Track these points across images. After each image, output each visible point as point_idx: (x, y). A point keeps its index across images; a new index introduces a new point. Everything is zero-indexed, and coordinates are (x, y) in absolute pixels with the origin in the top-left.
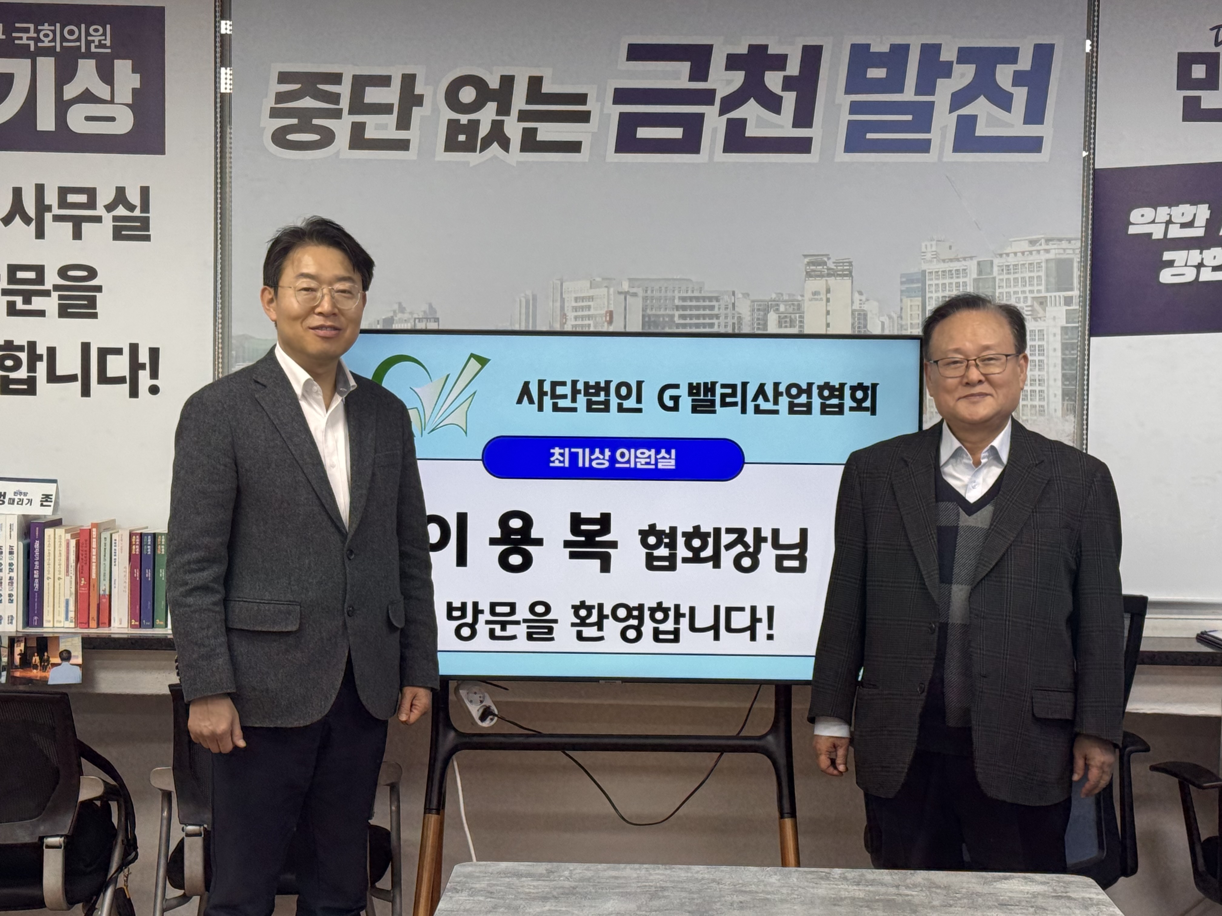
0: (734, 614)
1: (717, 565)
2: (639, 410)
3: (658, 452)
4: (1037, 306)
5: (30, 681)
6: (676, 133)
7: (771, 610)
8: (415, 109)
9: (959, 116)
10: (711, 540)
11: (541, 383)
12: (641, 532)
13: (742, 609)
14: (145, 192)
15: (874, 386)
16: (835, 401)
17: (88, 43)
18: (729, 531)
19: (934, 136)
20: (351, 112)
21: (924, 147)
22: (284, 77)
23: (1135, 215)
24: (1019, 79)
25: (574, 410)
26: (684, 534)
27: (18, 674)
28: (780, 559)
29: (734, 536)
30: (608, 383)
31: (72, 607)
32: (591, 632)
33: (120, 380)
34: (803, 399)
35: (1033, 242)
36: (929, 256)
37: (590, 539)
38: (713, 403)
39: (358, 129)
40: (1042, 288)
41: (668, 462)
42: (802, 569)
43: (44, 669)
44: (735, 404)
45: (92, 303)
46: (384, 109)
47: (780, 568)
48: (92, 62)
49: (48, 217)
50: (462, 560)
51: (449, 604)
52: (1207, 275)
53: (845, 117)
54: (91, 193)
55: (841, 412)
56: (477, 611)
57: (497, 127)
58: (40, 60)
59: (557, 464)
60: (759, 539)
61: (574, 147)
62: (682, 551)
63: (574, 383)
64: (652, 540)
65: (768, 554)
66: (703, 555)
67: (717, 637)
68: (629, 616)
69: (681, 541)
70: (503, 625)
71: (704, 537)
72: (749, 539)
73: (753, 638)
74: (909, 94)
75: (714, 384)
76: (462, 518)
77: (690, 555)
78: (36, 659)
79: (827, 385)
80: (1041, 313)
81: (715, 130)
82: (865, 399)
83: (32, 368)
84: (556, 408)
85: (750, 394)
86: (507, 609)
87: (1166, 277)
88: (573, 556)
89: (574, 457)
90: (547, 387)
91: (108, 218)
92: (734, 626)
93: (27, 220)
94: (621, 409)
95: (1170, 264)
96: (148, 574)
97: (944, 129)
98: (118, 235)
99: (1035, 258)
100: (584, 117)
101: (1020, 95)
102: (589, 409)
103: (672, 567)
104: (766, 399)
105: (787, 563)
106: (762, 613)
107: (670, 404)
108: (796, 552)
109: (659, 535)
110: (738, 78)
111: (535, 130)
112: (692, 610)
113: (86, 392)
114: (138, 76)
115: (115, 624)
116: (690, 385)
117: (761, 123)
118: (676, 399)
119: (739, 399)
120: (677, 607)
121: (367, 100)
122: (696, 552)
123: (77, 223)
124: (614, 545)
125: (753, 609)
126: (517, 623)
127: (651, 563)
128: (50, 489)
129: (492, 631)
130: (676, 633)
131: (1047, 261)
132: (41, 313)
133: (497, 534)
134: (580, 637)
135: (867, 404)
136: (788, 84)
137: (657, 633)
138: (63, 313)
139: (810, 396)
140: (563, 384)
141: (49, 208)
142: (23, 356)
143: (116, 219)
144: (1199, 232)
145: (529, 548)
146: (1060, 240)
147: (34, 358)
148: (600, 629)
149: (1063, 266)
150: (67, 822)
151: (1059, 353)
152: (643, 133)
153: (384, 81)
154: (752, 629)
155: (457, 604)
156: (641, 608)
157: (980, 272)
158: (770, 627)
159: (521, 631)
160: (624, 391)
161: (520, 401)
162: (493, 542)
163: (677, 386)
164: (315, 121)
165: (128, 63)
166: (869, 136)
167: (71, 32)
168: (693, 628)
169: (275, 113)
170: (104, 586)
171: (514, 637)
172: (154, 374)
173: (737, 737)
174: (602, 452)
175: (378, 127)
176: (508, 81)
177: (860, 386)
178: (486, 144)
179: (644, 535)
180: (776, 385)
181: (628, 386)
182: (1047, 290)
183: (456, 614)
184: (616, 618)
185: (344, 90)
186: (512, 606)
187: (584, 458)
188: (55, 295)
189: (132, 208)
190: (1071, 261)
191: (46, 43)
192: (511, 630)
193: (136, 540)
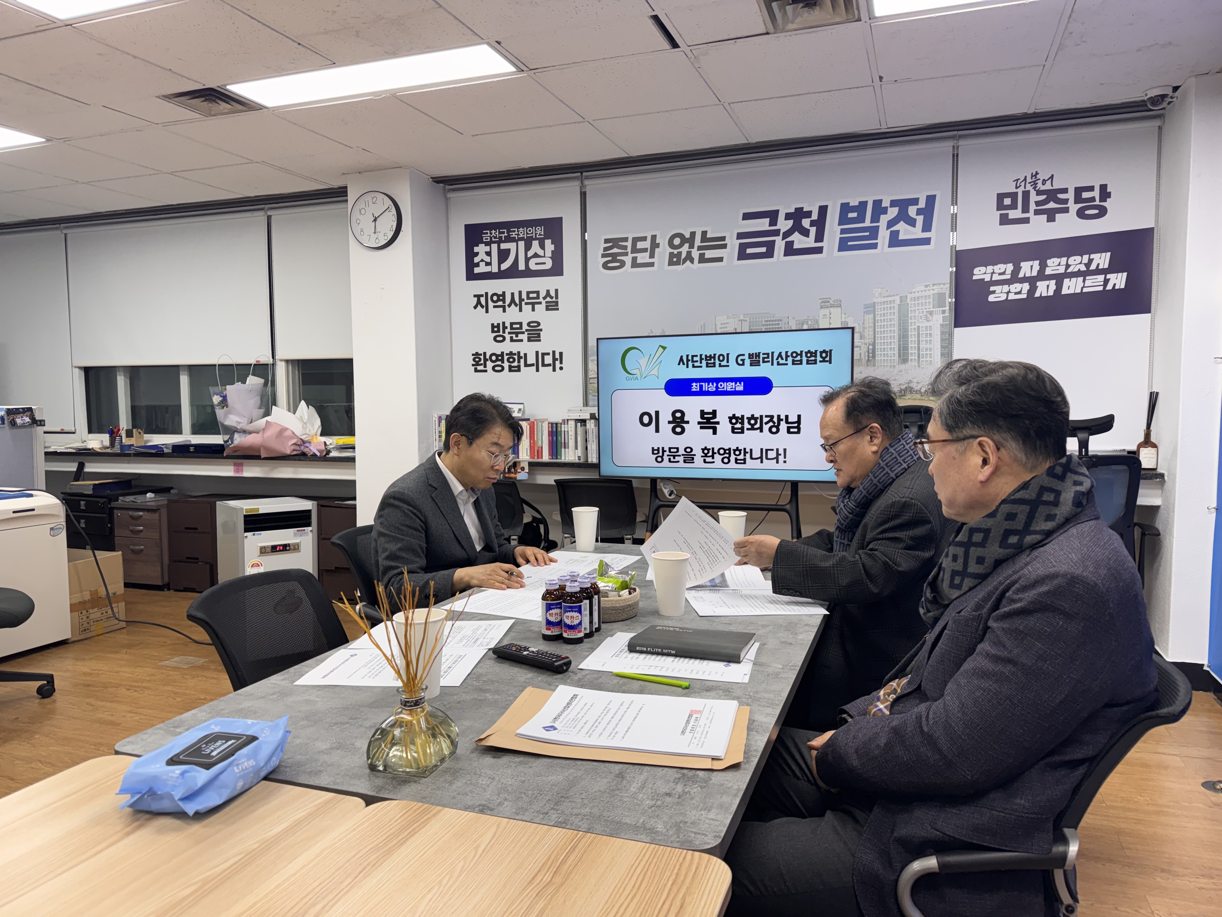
0: (769, 452)
1: (761, 431)
2: (728, 366)
3: (736, 383)
4: (928, 315)
5: (511, 478)
6: (763, 250)
7: (785, 450)
8: (656, 249)
9: (891, 232)
10: (759, 421)
11: (687, 356)
12: (729, 418)
13: (773, 450)
14: (557, 291)
15: (831, 351)
16: (813, 358)
17: (536, 234)
18: (766, 416)
19: (879, 241)
20: (632, 253)
21: (874, 246)
22: (607, 241)
23: (976, 271)
24: (919, 212)
25: (701, 367)
26: (747, 418)
27: (507, 475)
28: (789, 428)
29: (769, 419)
30: (715, 355)
31: (529, 451)
32: (709, 459)
33: (549, 365)
34: (799, 358)
35: (926, 286)
36: (877, 295)
37: (708, 421)
38: (759, 361)
39: (634, 259)
40: (931, 306)
41: (740, 387)
42: (798, 432)
43: (515, 474)
44: (769, 362)
45: (539, 335)
46: (644, 250)
47: (789, 432)
48: (537, 241)
49: (523, 303)
50: (657, 430)
51: (653, 448)
52: (1012, 297)
53: (838, 236)
54: (538, 293)
55: (816, 363)
56: (664, 451)
57: (689, 253)
58: (519, 242)
59: (694, 390)
60: (779, 419)
61: (720, 259)
62: (747, 425)
63: (701, 355)
64: (734, 421)
65: (783, 426)
66: (756, 427)
67: (762, 462)
68: (725, 453)
69: (746, 421)
70: (674, 457)
71: (756, 419)
72: (775, 420)
73: (777, 462)
74: (867, 223)
75: (759, 353)
76: (657, 413)
77: (750, 427)
78: (513, 470)
79: (809, 352)
80: (930, 318)
81: (780, 247)
82: (826, 357)
83: (519, 362)
84: (694, 366)
85: (775, 357)
86: (675, 450)
87: (991, 298)
88: (701, 428)
89: (701, 387)
90: (690, 358)
91: (544, 302)
92: (769, 457)
93: (516, 305)
94: (720, 366)
95: (994, 292)
96: (555, 438)
97: (884, 238)
98: (547, 309)
99: (927, 293)
100: (724, 246)
101: (920, 219)
102: (707, 366)
103: (742, 432)
104: (782, 359)
105: (792, 430)
106: (781, 452)
107: (741, 362)
108: (796, 425)
109: (737, 418)
110: (790, 223)
111: (704, 254)
112: (751, 450)
113: (537, 370)
114: (553, 246)
115: (544, 457)
116: (749, 354)
117: (800, 242)
118: (743, 360)
119: (770, 359)
120: (745, 449)
121: (638, 247)
122: (753, 425)
123: (533, 304)
124: (718, 423)
125: (777, 450)
126: (679, 456)
127: (733, 431)
128: (521, 406)
129: (670, 459)
130: (745, 460)
131: (934, 294)
132: (521, 341)
133: (671, 419)
134: (705, 461)
135: (828, 359)
136: (812, 224)
137: (736, 460)
138: (529, 340)
139: (801, 357)
140: (697, 356)
141: (523, 300)
142: (516, 357)
143: (547, 302)
144: (1008, 277)
145: (684, 425)
146: (939, 284)
147: (520, 358)
148: (713, 458)
149: (940, 297)
150: (520, 530)
151: (939, 336)
152: (749, 251)
153: (644, 239)
154: (777, 458)
155: (656, 448)
156: (729, 449)
157: (901, 301)
158: (785, 457)
159: (681, 459)
160: (721, 358)
161: (679, 364)
162: (669, 422)
163: (744, 355)
164: (618, 258)
165: (550, 241)
166: (849, 243)
167: (530, 231)
168: (751, 458)
169: (603, 256)
170: (540, 443)
171: (678, 462)
172: (561, 363)
173: (776, 505)
174: (713, 384)
175: (642, 258)
176: (693, 234)
177: (824, 351)
178: (685, 261)
179: (730, 419)
180: (787, 352)
181: (723, 356)
182: (934, 308)
183: (656, 452)
184: (720, 454)
185: (629, 244)
186: (677, 449)
187: (705, 387)
188: (526, 333)
189: (552, 298)
190: (945, 294)
191: (521, 236)
192: (677, 459)
193: (550, 425)
